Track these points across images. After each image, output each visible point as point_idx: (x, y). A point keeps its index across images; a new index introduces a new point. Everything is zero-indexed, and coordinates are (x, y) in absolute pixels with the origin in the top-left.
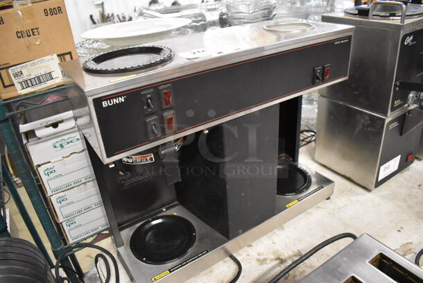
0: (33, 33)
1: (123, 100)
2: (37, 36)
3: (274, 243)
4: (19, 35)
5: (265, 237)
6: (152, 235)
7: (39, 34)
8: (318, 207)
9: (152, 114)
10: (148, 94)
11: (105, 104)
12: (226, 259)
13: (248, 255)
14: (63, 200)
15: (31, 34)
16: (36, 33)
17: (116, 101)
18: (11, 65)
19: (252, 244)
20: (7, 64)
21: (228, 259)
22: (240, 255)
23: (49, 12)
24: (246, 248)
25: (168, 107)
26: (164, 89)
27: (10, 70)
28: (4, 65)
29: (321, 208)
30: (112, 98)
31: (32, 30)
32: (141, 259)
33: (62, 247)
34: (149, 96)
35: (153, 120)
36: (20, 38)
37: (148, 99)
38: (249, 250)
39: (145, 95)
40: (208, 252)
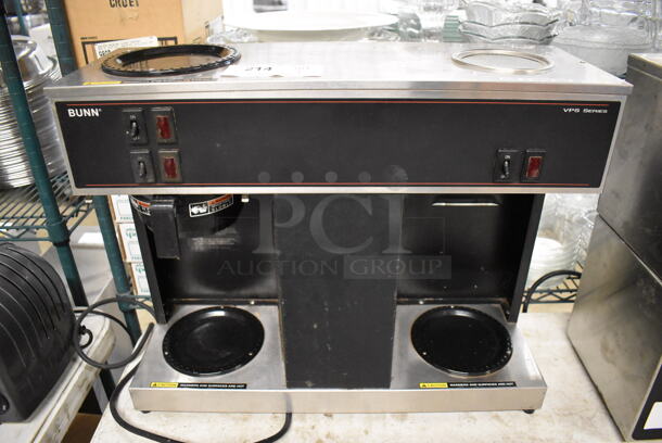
0: (131, 2)
1: (97, 114)
2: (135, 7)
3: (366, 432)
4: (114, 2)
6: (207, 328)
7: (138, 5)
8: (497, 417)
9: (137, 145)
10: (133, 113)
11: (71, 113)
13: (313, 428)
15: (128, 3)
16: (134, 4)
17: (87, 113)
18: (99, 40)
19: (335, 416)
20: (93, 38)
24: (321, 416)
25: (165, 141)
26: (160, 113)
27: (97, 46)
28: (91, 38)
29: (502, 421)
30: (90, 107)
32: (164, 351)
33: (127, 294)
34: (133, 117)
35: (141, 155)
36: (113, 6)
37: (132, 122)
38: (323, 420)
39: (128, 114)
40: (245, 388)
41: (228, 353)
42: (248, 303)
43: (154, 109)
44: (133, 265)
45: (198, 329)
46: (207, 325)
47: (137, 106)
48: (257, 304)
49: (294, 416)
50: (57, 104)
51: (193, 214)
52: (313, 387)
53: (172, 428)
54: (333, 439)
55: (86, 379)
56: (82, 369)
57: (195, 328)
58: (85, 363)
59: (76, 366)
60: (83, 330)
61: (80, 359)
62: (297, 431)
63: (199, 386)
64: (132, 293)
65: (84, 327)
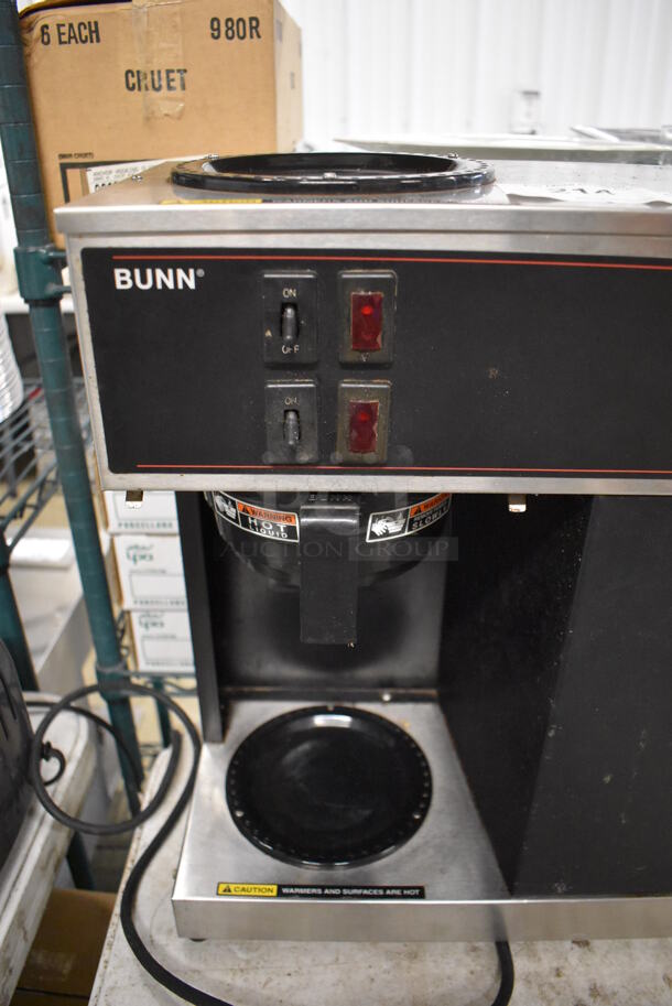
0: (169, 80)
1: (192, 284)
2: (178, 93)
4: (133, 80)
5: (652, 942)
6: (307, 754)
7: (183, 87)
9: (292, 367)
10: (290, 283)
11: (123, 279)
12: (481, 944)
13: (558, 973)
14: (143, 557)
15: (164, 83)
16: (176, 84)
17: (164, 279)
18: (95, 159)
19: (596, 943)
20: (86, 155)
21: (488, 948)
22: (532, 954)
23: (223, 29)
24: (568, 944)
26: (359, 282)
27: (91, 174)
28: (80, 155)
31: (169, 72)
32: (232, 809)
33: (118, 669)
34: (291, 293)
35: (295, 392)
36: (133, 89)
37: (284, 306)
38: (574, 956)
39: (277, 285)
40: (421, 895)
41: (367, 812)
42: (378, 699)
43: (348, 275)
44: (135, 617)
45: (291, 756)
46: (306, 747)
47: (302, 266)
48: (396, 699)
49: (513, 948)
50: (88, 254)
51: (373, 535)
52: (567, 894)
53: (263, 979)
54: (605, 998)
55: (53, 850)
56: (45, 832)
57: (286, 751)
58: (49, 818)
59: (35, 824)
60: (48, 751)
61: (41, 809)
62: (528, 981)
63: (323, 891)
64: (126, 667)
65: (49, 744)
